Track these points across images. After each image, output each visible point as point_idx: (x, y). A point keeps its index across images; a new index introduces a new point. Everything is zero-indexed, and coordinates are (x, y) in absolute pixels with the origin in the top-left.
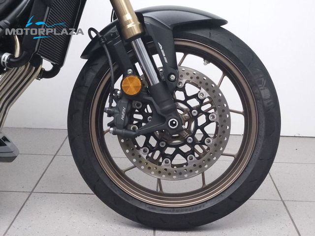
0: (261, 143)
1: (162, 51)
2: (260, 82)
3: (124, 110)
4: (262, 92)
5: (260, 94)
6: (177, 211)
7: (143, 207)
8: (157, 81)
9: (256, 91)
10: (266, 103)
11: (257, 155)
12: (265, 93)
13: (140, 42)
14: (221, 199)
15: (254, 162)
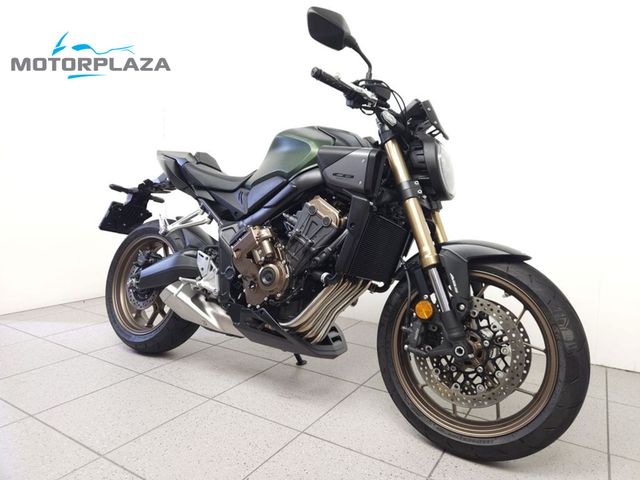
0: (559, 388)
1: (454, 282)
2: (561, 322)
3: (418, 331)
4: (563, 332)
5: (561, 335)
6: (464, 439)
7: (431, 426)
8: (448, 309)
9: (556, 330)
10: (567, 345)
11: (555, 400)
12: (568, 334)
13: (434, 272)
14: (512, 439)
15: (552, 406)
